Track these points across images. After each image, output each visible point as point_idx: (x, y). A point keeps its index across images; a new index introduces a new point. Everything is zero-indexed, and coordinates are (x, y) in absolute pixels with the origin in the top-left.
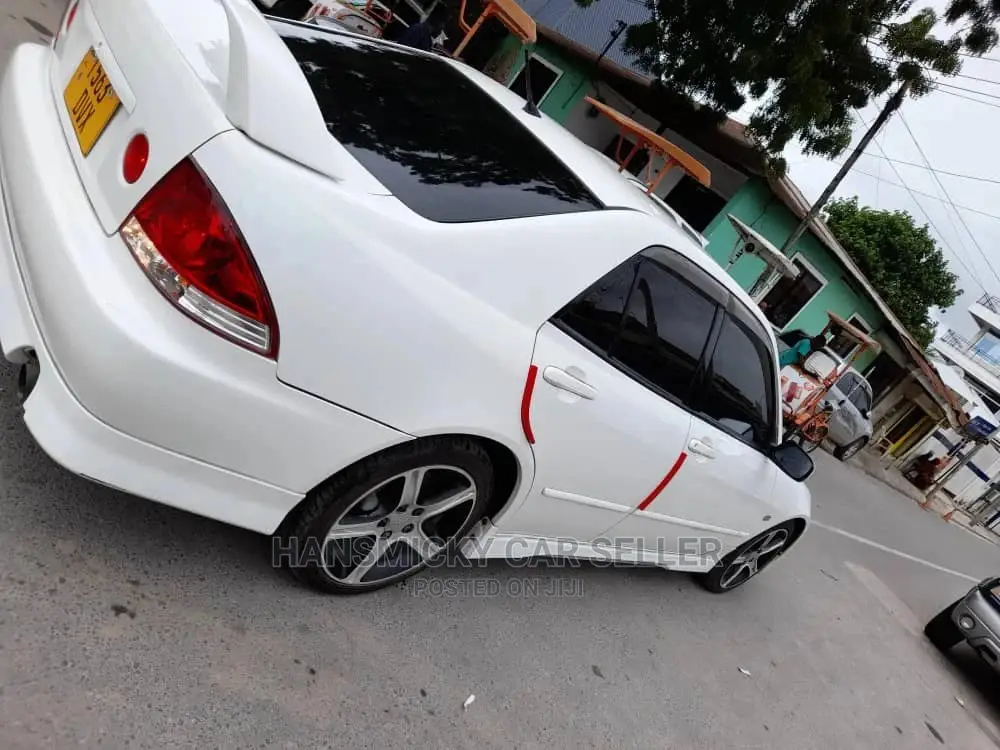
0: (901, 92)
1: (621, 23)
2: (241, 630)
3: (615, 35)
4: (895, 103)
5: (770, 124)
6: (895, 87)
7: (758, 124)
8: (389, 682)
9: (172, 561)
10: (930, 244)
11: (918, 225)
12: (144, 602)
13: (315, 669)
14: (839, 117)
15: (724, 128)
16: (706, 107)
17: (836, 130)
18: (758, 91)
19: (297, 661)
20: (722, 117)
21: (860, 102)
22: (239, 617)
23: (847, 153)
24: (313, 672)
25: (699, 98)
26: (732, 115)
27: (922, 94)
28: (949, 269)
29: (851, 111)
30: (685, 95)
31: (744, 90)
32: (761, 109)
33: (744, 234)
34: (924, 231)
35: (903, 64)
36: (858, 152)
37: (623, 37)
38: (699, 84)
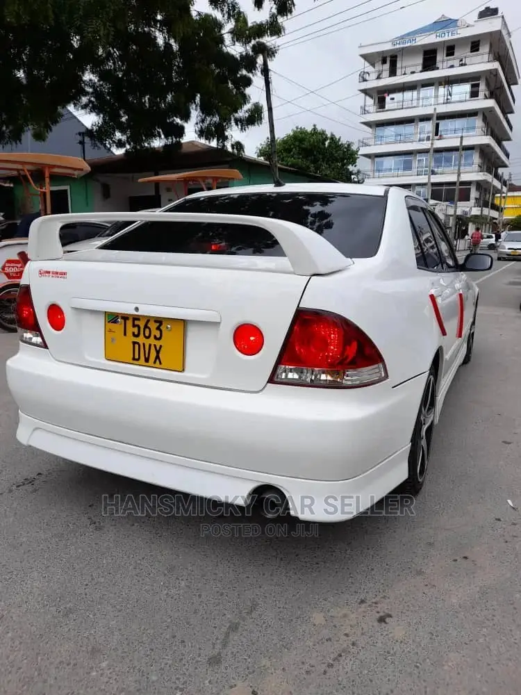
0: (265, 64)
1: (80, 134)
2: (420, 572)
3: (82, 143)
4: (265, 71)
6: (260, 60)
10: (323, 133)
11: (309, 129)
13: (465, 555)
14: (245, 99)
15: (185, 149)
16: (166, 146)
17: (247, 107)
18: (186, 117)
19: (455, 561)
20: (179, 144)
21: (248, 82)
24: (466, 558)
25: (157, 143)
26: (185, 140)
27: (274, 56)
28: (344, 141)
29: (248, 91)
30: (147, 148)
32: (197, 124)
34: (315, 129)
35: (254, 46)
36: (270, 109)
37: (87, 139)
38: (152, 135)
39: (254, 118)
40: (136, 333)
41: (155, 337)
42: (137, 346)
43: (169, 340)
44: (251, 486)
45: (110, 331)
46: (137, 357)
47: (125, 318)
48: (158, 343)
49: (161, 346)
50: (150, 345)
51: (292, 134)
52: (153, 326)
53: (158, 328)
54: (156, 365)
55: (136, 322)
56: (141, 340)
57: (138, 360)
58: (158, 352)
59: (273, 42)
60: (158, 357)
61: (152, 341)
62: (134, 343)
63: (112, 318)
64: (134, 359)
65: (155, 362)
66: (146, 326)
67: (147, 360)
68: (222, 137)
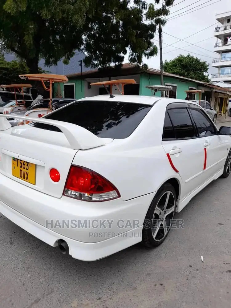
0: (160, 27)
1: (80, 61)
2: (135, 288)
3: (81, 65)
4: (160, 31)
5: (134, 58)
6: (158, 27)
7: (132, 60)
8: (181, 271)
9: (102, 285)
10: (193, 57)
12: (106, 302)
13: (161, 283)
14: (150, 44)
15: (123, 67)
16: (116, 65)
17: (151, 47)
18: (125, 52)
19: (156, 285)
20: (122, 65)
21: (152, 37)
22: (131, 285)
23: (159, 51)
24: (162, 284)
25: (112, 65)
26: (123, 63)
27: (165, 24)
28: (202, 61)
29: (152, 40)
30: (108, 67)
31: (122, 55)
32: (129, 56)
33: (152, 88)
34: (189, 56)
35: (156, 20)
36: (161, 49)
37: (83, 64)
38: (110, 61)
39: (153, 53)
40: (21, 166)
41: (26, 168)
42: (21, 171)
43: (31, 171)
44: (56, 239)
45: (13, 164)
46: (21, 176)
47: (18, 159)
48: (27, 171)
49: (28, 173)
50: (25, 172)
51: (177, 58)
52: (26, 164)
53: (27, 165)
54: (26, 180)
55: (21, 162)
56: (22, 169)
57: (21, 177)
58: (27, 175)
59: (165, 18)
60: (27, 177)
61: (25, 170)
62: (20, 170)
63: (14, 159)
64: (20, 177)
65: (26, 179)
66: (24, 164)
67: (24, 178)
68: (140, 61)
